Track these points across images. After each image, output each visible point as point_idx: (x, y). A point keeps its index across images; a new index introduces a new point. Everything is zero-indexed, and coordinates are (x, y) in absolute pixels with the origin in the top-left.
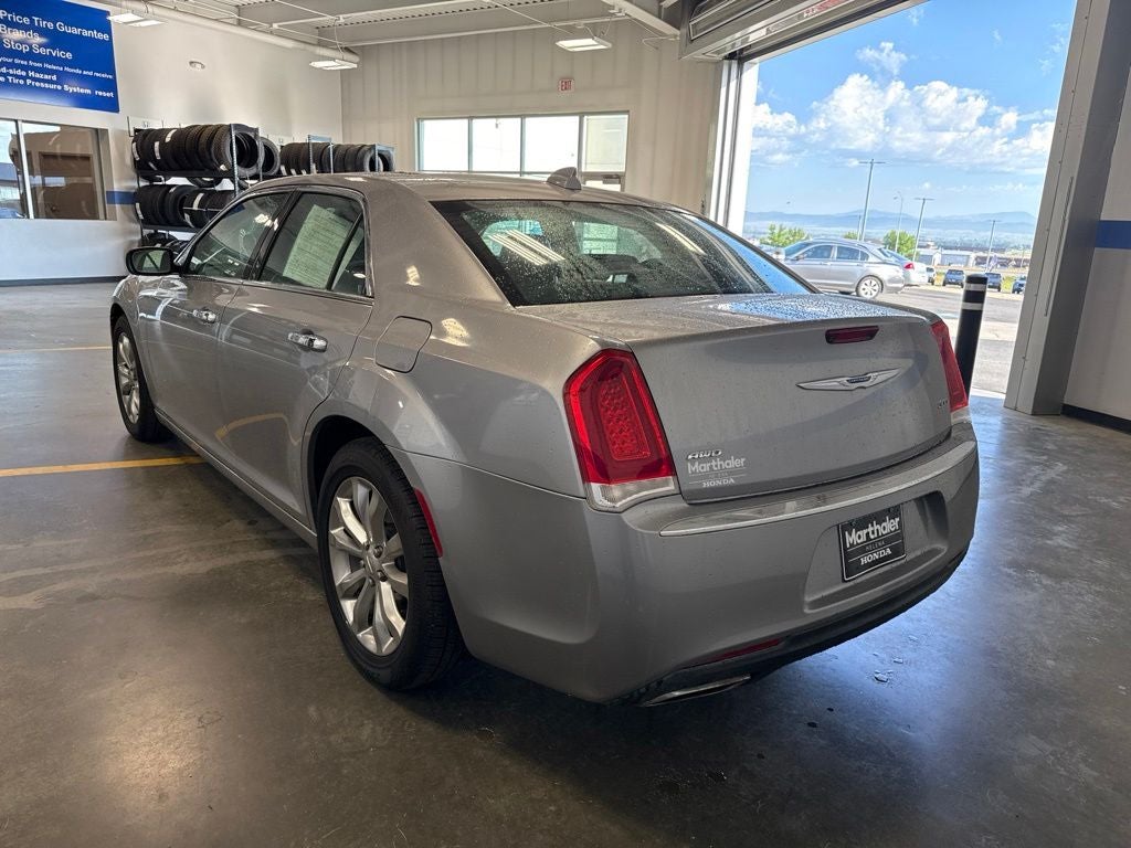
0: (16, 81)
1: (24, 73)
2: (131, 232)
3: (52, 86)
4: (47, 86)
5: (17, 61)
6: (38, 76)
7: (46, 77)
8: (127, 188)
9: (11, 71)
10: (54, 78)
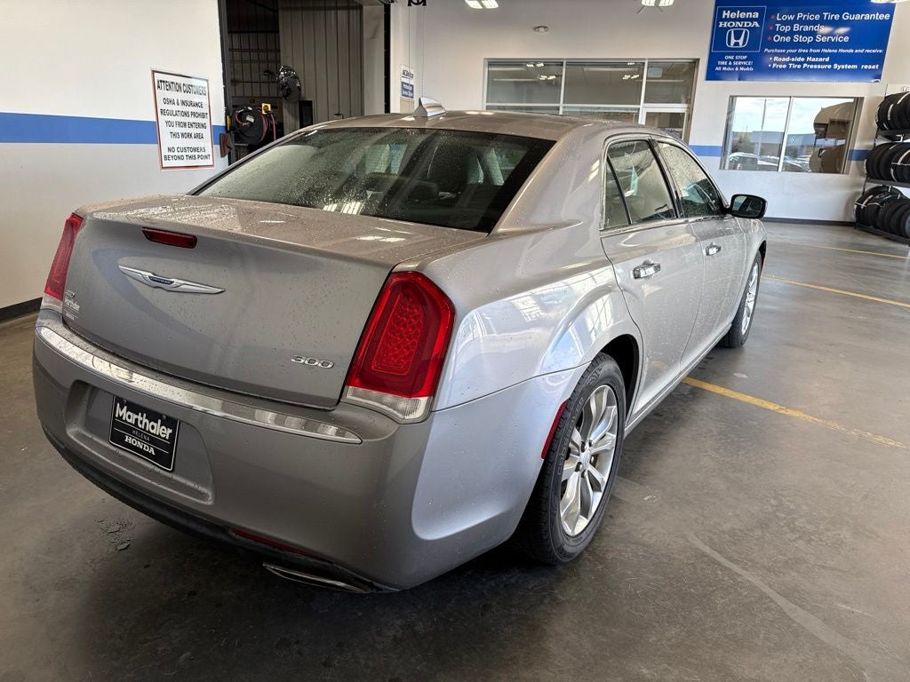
0: (795, 66)
1: (803, 59)
2: (858, 185)
3: (824, 67)
4: (819, 67)
5: (800, 51)
6: (814, 60)
7: (821, 60)
8: (867, 146)
9: (793, 60)
10: (827, 59)
